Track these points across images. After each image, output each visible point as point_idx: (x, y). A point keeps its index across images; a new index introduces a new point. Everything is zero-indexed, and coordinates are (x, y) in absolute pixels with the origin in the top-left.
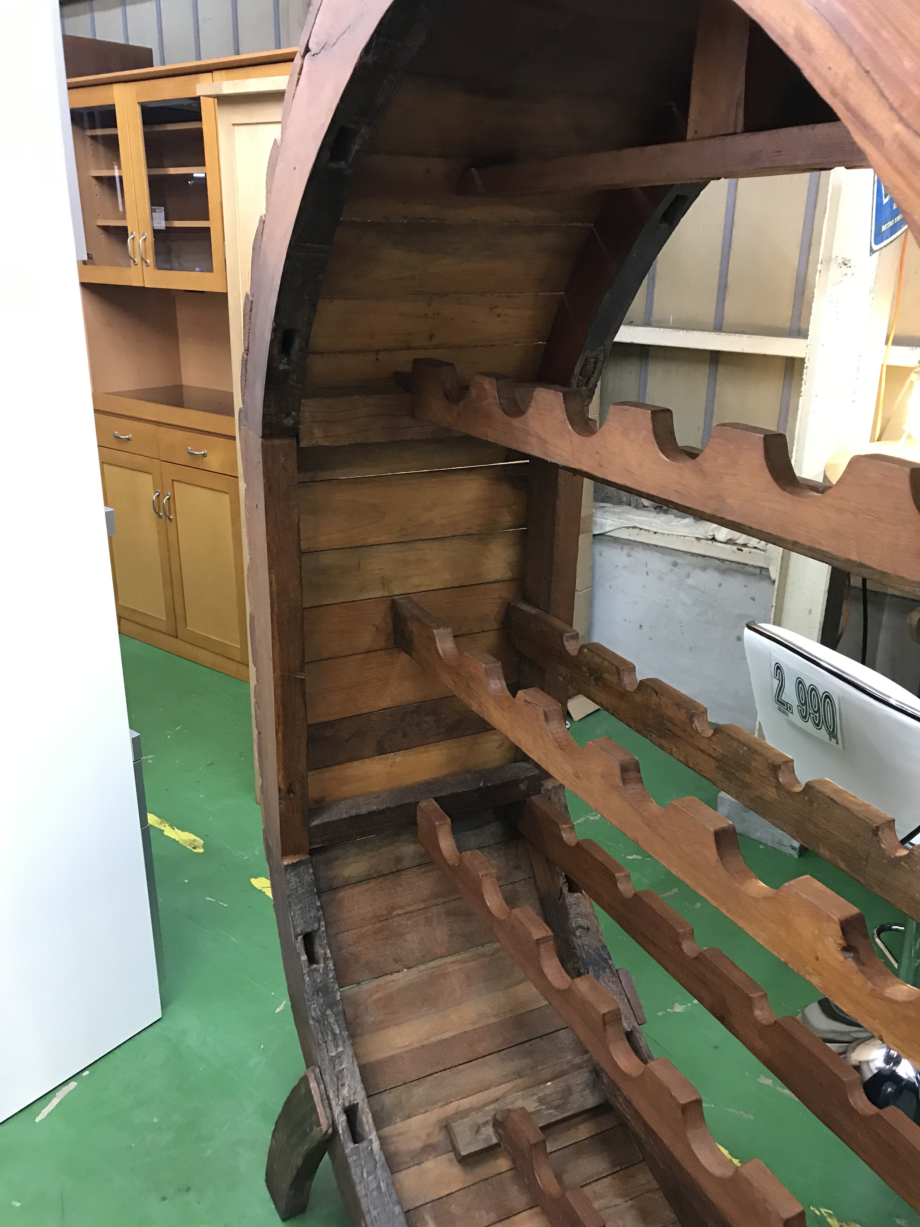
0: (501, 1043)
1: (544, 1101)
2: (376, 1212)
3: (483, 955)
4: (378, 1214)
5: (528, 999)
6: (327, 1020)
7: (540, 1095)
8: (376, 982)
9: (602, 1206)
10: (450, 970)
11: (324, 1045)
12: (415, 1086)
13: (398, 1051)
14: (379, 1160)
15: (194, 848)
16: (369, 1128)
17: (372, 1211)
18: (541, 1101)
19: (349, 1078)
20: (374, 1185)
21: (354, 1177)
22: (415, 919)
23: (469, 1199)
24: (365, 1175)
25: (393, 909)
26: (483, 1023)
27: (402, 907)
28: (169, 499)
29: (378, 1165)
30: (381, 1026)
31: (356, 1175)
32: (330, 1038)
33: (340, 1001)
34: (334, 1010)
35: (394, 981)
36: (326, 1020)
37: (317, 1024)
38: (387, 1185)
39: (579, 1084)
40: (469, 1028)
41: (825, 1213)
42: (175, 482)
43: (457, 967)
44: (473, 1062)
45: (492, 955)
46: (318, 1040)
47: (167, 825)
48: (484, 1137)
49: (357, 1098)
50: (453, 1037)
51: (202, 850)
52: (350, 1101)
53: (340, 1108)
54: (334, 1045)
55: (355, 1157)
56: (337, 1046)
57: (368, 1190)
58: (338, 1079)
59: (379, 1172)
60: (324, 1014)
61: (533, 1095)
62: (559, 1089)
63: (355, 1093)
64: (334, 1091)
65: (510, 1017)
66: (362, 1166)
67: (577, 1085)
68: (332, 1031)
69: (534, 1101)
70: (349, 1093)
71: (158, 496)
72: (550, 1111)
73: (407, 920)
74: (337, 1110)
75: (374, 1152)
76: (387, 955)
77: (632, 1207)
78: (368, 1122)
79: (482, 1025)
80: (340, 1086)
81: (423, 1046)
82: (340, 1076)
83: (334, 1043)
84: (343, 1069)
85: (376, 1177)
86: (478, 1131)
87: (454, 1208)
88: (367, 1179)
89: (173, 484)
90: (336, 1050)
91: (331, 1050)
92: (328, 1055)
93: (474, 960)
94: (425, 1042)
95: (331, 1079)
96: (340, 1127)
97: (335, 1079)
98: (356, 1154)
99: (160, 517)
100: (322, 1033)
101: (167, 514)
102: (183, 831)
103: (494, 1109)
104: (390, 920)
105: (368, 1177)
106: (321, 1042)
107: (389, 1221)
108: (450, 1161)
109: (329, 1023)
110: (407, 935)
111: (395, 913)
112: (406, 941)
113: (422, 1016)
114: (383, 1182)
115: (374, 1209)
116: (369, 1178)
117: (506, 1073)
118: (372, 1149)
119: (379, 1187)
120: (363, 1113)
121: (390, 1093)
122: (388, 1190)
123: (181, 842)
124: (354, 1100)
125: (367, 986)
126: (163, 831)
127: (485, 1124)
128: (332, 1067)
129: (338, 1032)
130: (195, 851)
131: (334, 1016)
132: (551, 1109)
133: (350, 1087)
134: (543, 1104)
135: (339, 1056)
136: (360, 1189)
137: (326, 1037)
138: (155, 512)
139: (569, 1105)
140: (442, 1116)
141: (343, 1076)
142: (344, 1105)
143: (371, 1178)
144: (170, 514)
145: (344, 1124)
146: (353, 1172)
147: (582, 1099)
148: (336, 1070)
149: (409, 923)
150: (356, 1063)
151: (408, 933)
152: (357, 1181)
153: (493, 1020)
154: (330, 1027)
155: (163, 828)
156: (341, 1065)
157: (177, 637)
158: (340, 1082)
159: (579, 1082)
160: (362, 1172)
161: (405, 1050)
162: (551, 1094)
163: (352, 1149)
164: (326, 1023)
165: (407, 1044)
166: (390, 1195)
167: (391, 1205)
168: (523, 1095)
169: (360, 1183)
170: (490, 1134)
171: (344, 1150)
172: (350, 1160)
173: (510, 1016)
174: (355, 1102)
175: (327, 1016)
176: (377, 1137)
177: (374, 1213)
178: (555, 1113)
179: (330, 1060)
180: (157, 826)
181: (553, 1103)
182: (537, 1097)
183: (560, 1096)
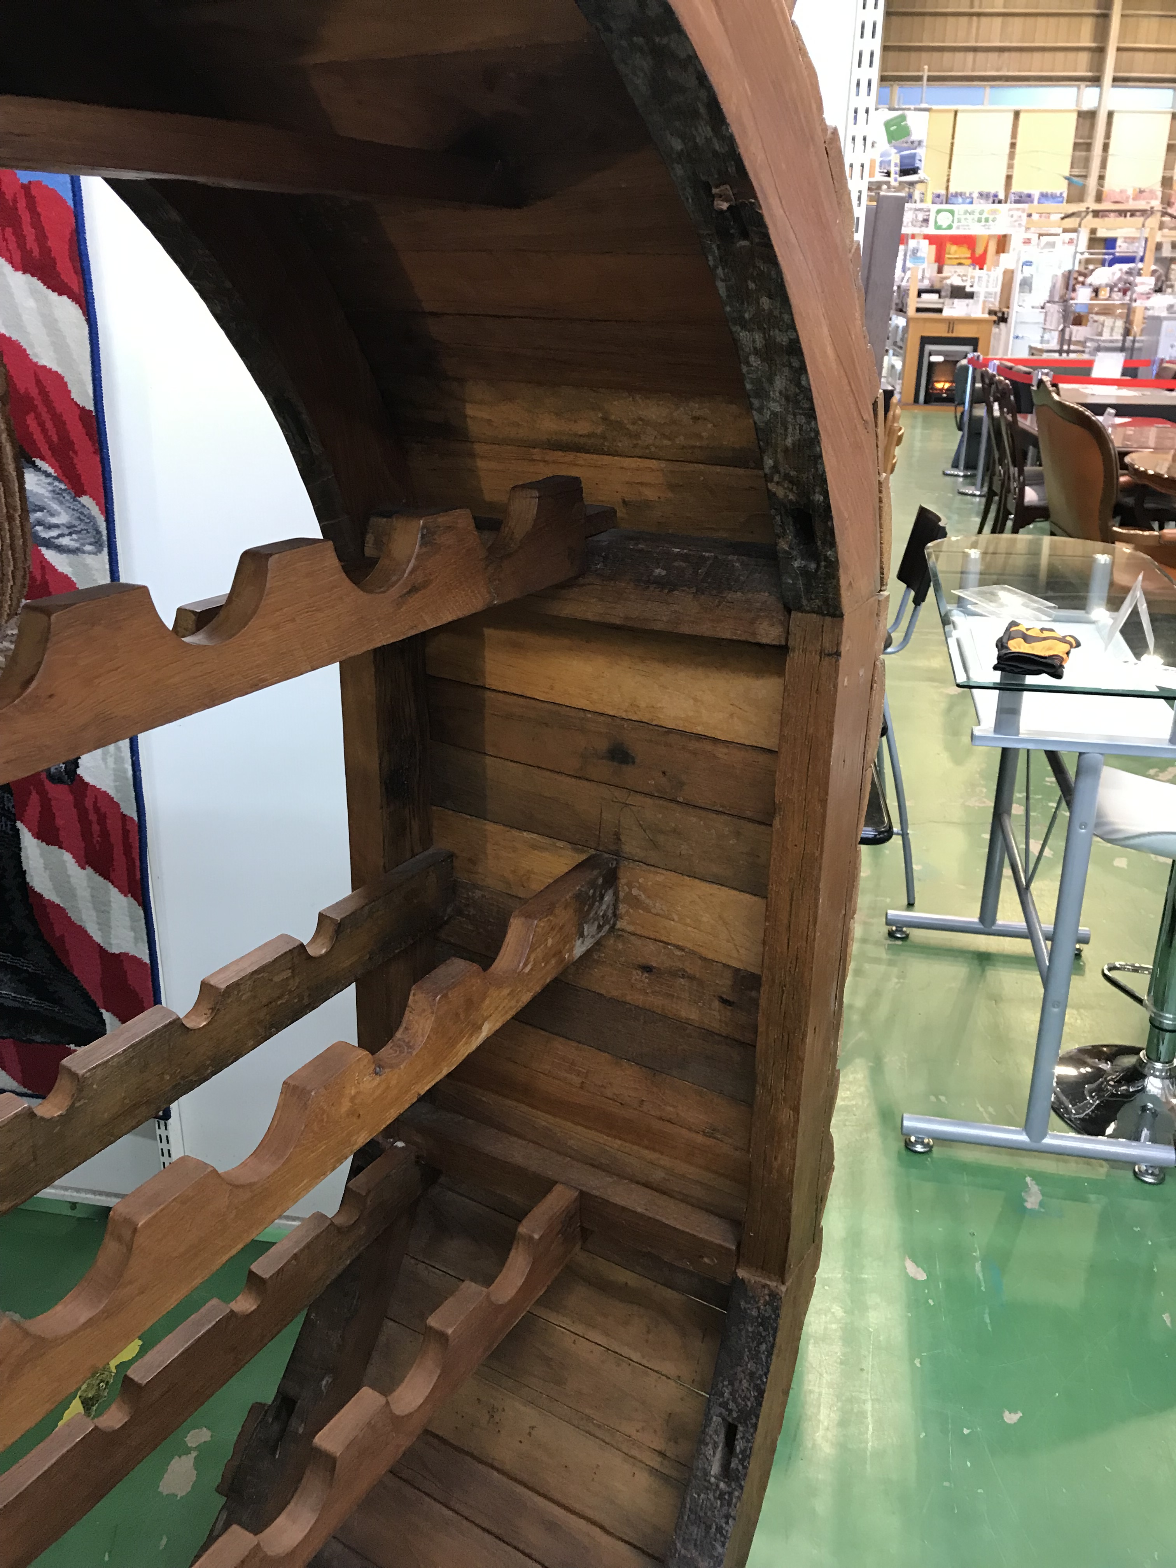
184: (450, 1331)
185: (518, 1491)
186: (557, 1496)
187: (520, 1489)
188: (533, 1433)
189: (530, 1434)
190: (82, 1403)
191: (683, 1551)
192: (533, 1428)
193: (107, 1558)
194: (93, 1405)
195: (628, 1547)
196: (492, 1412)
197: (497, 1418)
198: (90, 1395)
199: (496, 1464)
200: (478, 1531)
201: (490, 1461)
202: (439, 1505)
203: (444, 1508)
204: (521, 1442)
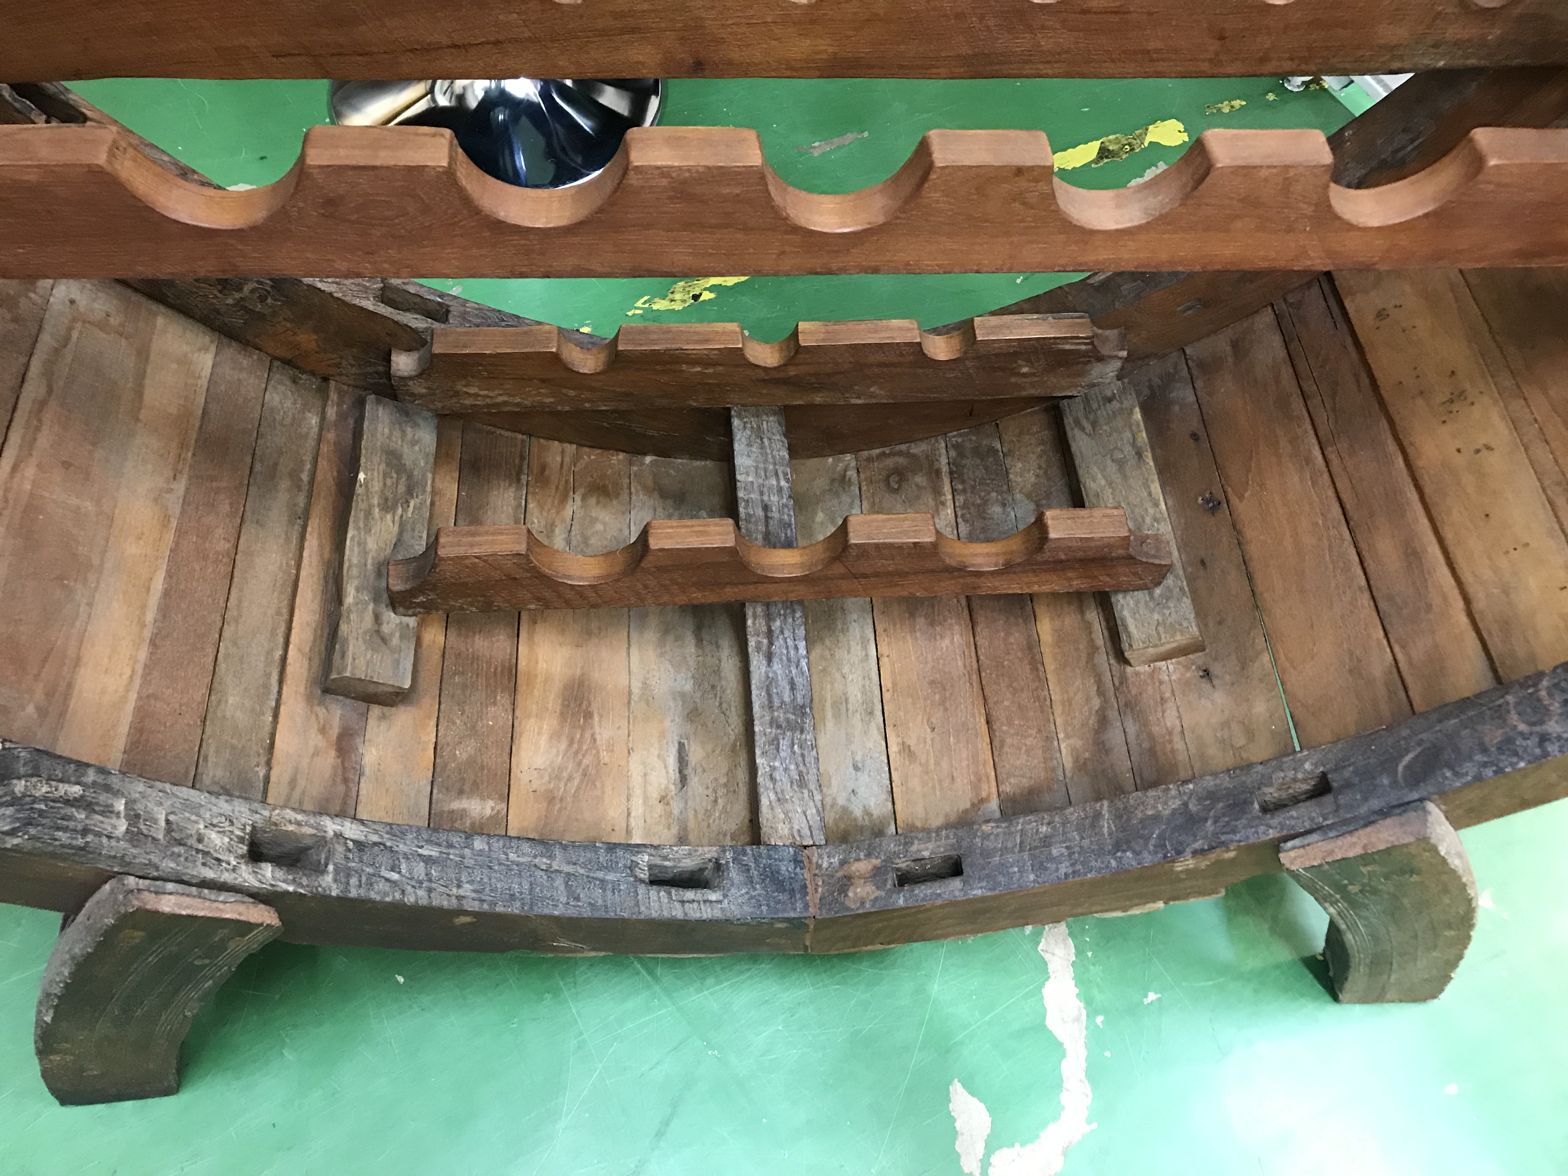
0: (231, 504)
1: (390, 504)
2: (467, 886)
3: (41, 405)
4: (471, 882)
5: (182, 402)
6: (35, 800)
7: (375, 501)
9: (564, 536)
10: (28, 487)
11: (90, 838)
12: (219, 702)
13: (133, 696)
14: (381, 837)
16: (311, 826)
17: (461, 892)
18: (387, 506)
19: (194, 818)
20: (420, 869)
21: (388, 899)
23: (458, 722)
24: (395, 876)
26: (175, 505)
29: (388, 844)
31: (386, 894)
32: (81, 815)
33: (8, 745)
34: (22, 770)
36: (34, 802)
37: (33, 831)
38: (429, 842)
39: (391, 434)
40: (170, 537)
41: (645, 303)
43: (30, 471)
44: (235, 574)
45: (50, 390)
46: (71, 847)
48: (397, 635)
49: (243, 820)
50: (169, 575)
52: (241, 840)
53: (243, 867)
54: (102, 813)
55: (354, 881)
56: (108, 811)
57: (421, 882)
58: (180, 843)
59: (402, 848)
60: (15, 801)
61: (368, 514)
62: (381, 468)
63: (231, 821)
64: (204, 864)
65: (194, 455)
66: (374, 875)
67: (389, 438)
68: (68, 802)
69: (382, 519)
70: (224, 832)
72: (412, 504)
74: (247, 876)
75: (363, 838)
77: (584, 498)
78: (299, 824)
79: (178, 511)
80: (200, 847)
81: (153, 643)
82: (176, 835)
83: (95, 812)
84: (168, 822)
85: (406, 857)
86: (384, 640)
87: (462, 753)
88: (404, 876)
90: (118, 815)
91: (109, 829)
92: (118, 840)
93: (38, 429)
94: (147, 633)
95: (175, 856)
96: (281, 884)
97: (181, 850)
98: (348, 876)
100: (58, 829)
103: (358, 590)
105: (399, 873)
106: (80, 842)
107: (490, 868)
108: (383, 717)
109: (45, 799)
113: (90, 605)
114: (422, 847)
115: (459, 886)
116: (403, 871)
117: (283, 536)
118: (352, 840)
119: (428, 860)
120: (276, 824)
121: (206, 758)
122: (439, 845)
124: (243, 830)
127: (377, 618)
128: (150, 846)
129: (76, 790)
131: (34, 779)
132: (407, 502)
133: (214, 826)
134: (394, 509)
135: (134, 817)
136: (415, 896)
137: (72, 824)
139: (416, 473)
140: (302, 689)
141: (181, 830)
142: (242, 856)
143: (404, 868)
145: (280, 874)
146: (378, 898)
147: (417, 448)
148: (161, 837)
150: (168, 787)
152: (398, 896)
153: (180, 487)
154: (54, 801)
156: (156, 821)
158: (192, 842)
159: (387, 431)
160: (387, 880)
161: (137, 681)
162: (385, 484)
163: (335, 880)
164: (43, 807)
165: (128, 672)
166: (450, 846)
167: (467, 851)
168: (358, 529)
169: (403, 892)
170: (398, 621)
171: (330, 896)
172: (353, 893)
173: (190, 454)
174: (248, 829)
175: (24, 795)
176: (338, 820)
177: (467, 890)
178: (418, 501)
179: (131, 841)
181: (399, 491)
182: (377, 510)
183: (395, 476)
184: (1493, 162)
185: (1409, 494)
186: (1449, 535)
187: (1414, 496)
188: (1484, 452)
189: (1478, 451)
190: (1100, 149)
191: (1543, 693)
192: (1489, 448)
193: (1019, 281)
194: (1107, 157)
195: (1479, 646)
196: (1458, 396)
197: (1455, 407)
198: (1111, 148)
199: (1410, 450)
200: (1331, 493)
201: (1405, 443)
202: (1314, 441)
203: (1317, 448)
204: (1459, 451)
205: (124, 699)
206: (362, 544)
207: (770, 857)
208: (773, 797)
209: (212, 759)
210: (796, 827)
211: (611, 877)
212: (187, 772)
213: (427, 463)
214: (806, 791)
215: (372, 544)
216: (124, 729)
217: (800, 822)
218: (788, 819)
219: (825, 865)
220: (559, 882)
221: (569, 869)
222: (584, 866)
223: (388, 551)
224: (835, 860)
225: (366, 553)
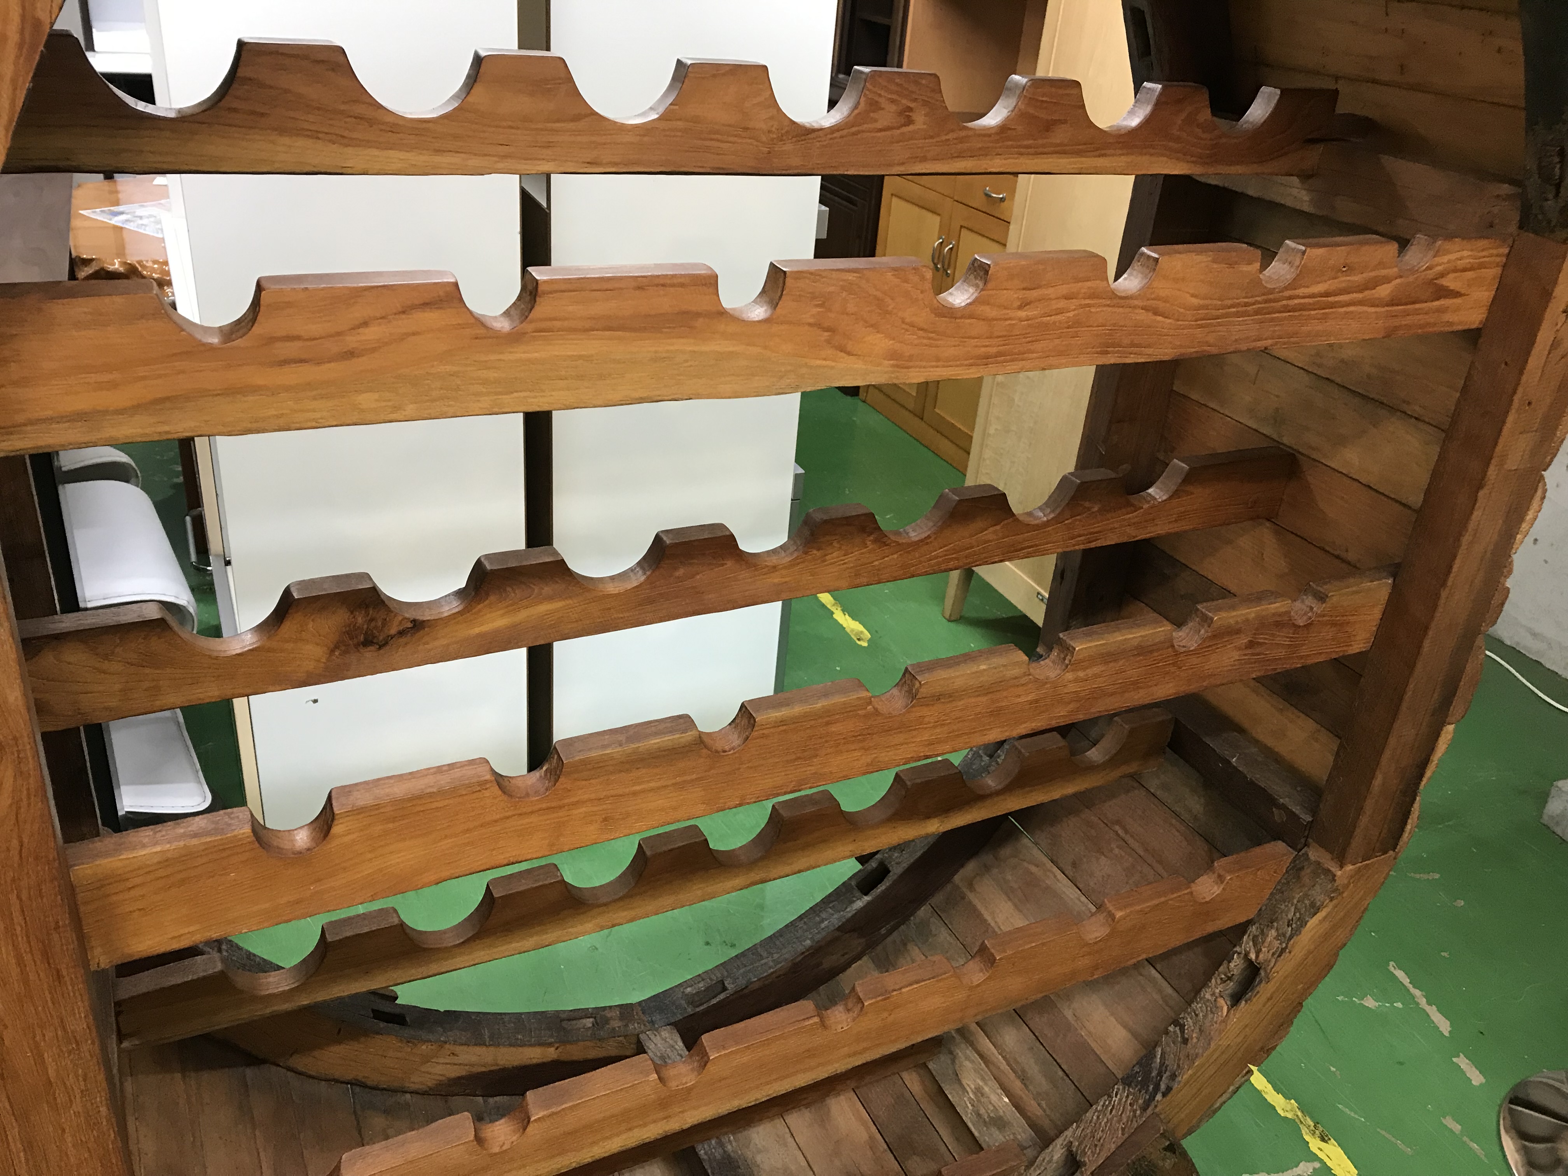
1: (980, 1095)
7: (986, 1089)
8: (1045, 860)
13: (993, 924)
15: (859, 640)
18: (979, 1093)
22: (1123, 854)
25: (1118, 822)
27: (1126, 832)
28: (951, 249)
30: (1009, 893)
35: (1055, 876)
42: (964, 231)
47: (839, 609)
51: (865, 644)
61: (987, 1083)
62: (1002, 1113)
67: (1014, 1136)
69: (976, 1083)
71: (941, 243)
72: (970, 1106)
73: (1117, 847)
76: (1074, 850)
89: (960, 231)
99: (937, 269)
101: (946, 267)
102: (853, 619)
104: (1107, 828)
110: (1103, 857)
111: (1117, 828)
112: (1098, 859)
116: (829, 910)
121: (950, 935)
123: (848, 630)
125: (1036, 853)
126: (833, 613)
130: (859, 643)
132: (973, 1105)
134: (975, 1095)
138: (933, 261)
139: (984, 1128)
144: (948, 268)
149: (1116, 851)
151: (1105, 856)
155: (834, 611)
157: (922, 419)
167: (810, 937)
168: (982, 1068)
178: (969, 1111)
180: (829, 606)
181: (982, 1108)
182: (981, 1083)
183: (992, 1115)
205: (994, 918)
206: (972, 1062)
207: (667, 1018)
208: (677, 1047)
209: (948, 938)
210: (658, 1037)
211: (742, 971)
212: (952, 924)
213: (985, 1140)
214: (659, 1054)
215: (967, 1064)
216: (983, 911)
217: (657, 1040)
218: (665, 1040)
219: (636, 1025)
220: (765, 954)
221: (763, 962)
222: (757, 967)
223: (957, 1067)
224: (631, 1027)
225: (966, 1058)
